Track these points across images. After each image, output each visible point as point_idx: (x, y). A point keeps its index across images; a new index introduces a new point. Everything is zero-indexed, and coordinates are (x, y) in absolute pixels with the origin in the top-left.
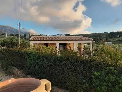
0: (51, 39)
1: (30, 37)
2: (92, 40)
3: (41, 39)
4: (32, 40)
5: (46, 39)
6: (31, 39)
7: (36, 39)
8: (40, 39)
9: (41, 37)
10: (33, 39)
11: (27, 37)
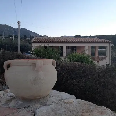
0: (56, 41)
1: (31, 39)
2: (109, 43)
3: (45, 41)
4: (34, 42)
5: (50, 41)
6: (32, 41)
7: (39, 41)
8: (43, 41)
9: (45, 38)
10: (35, 40)
11: (28, 39)
